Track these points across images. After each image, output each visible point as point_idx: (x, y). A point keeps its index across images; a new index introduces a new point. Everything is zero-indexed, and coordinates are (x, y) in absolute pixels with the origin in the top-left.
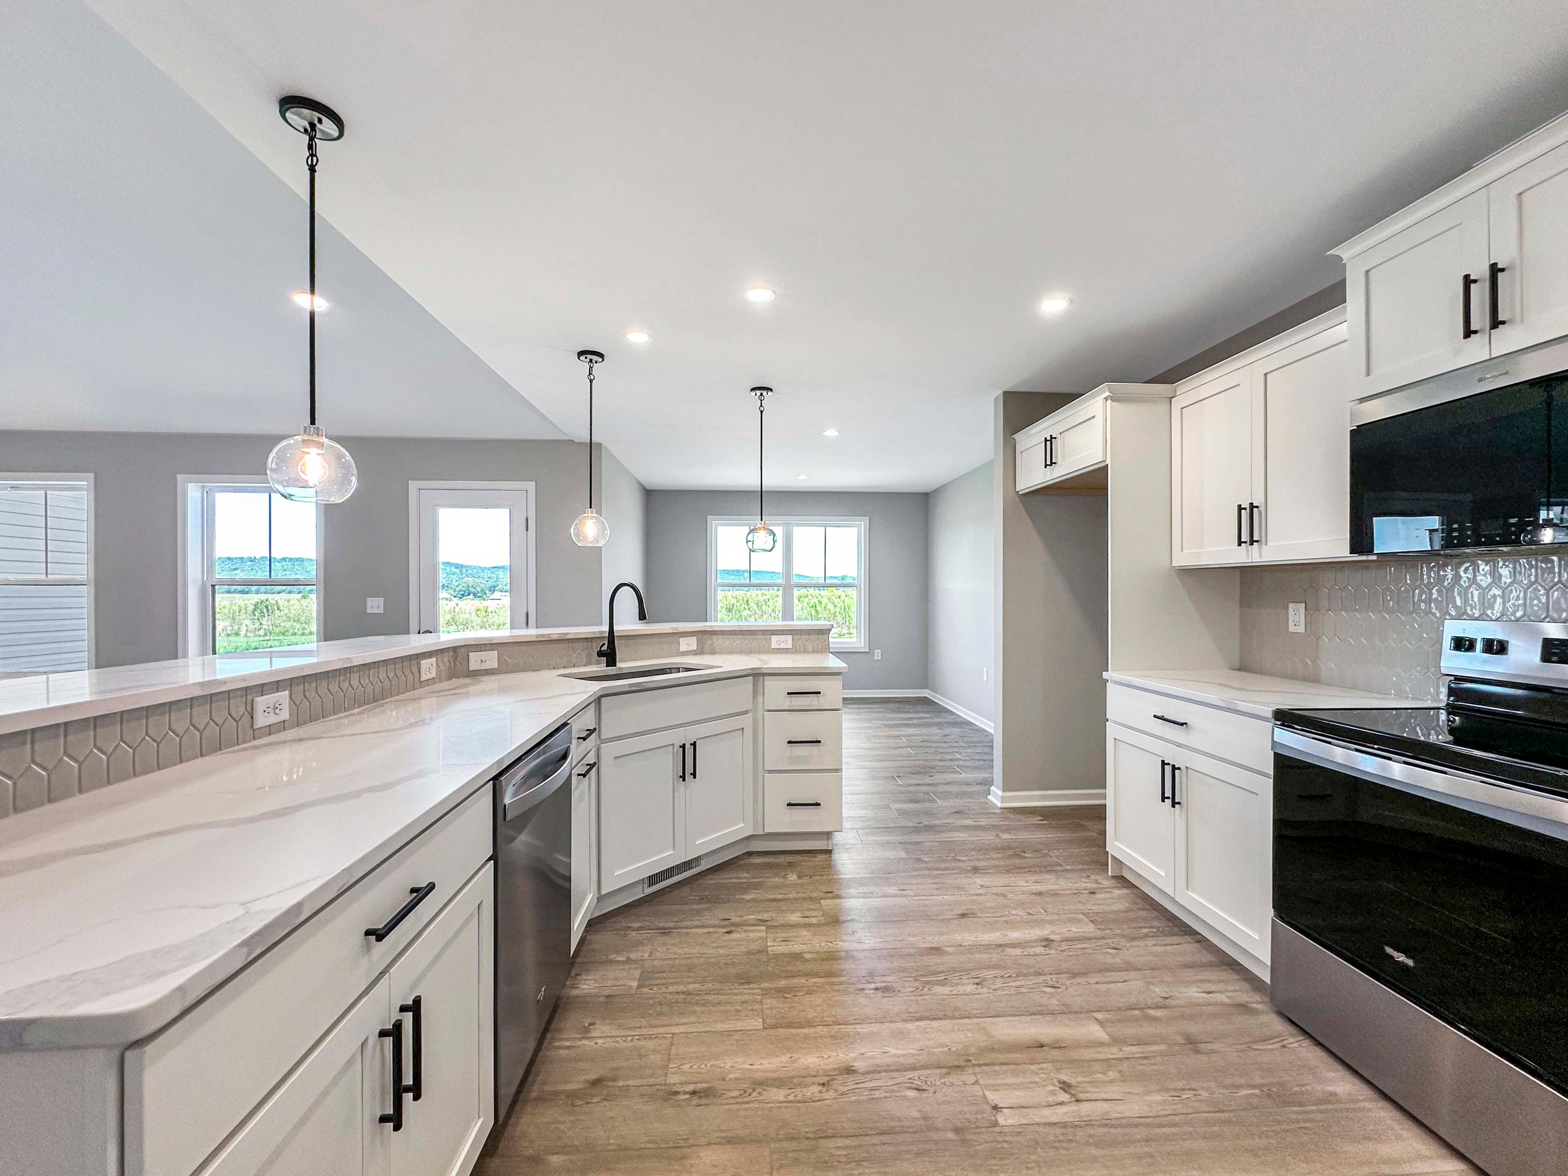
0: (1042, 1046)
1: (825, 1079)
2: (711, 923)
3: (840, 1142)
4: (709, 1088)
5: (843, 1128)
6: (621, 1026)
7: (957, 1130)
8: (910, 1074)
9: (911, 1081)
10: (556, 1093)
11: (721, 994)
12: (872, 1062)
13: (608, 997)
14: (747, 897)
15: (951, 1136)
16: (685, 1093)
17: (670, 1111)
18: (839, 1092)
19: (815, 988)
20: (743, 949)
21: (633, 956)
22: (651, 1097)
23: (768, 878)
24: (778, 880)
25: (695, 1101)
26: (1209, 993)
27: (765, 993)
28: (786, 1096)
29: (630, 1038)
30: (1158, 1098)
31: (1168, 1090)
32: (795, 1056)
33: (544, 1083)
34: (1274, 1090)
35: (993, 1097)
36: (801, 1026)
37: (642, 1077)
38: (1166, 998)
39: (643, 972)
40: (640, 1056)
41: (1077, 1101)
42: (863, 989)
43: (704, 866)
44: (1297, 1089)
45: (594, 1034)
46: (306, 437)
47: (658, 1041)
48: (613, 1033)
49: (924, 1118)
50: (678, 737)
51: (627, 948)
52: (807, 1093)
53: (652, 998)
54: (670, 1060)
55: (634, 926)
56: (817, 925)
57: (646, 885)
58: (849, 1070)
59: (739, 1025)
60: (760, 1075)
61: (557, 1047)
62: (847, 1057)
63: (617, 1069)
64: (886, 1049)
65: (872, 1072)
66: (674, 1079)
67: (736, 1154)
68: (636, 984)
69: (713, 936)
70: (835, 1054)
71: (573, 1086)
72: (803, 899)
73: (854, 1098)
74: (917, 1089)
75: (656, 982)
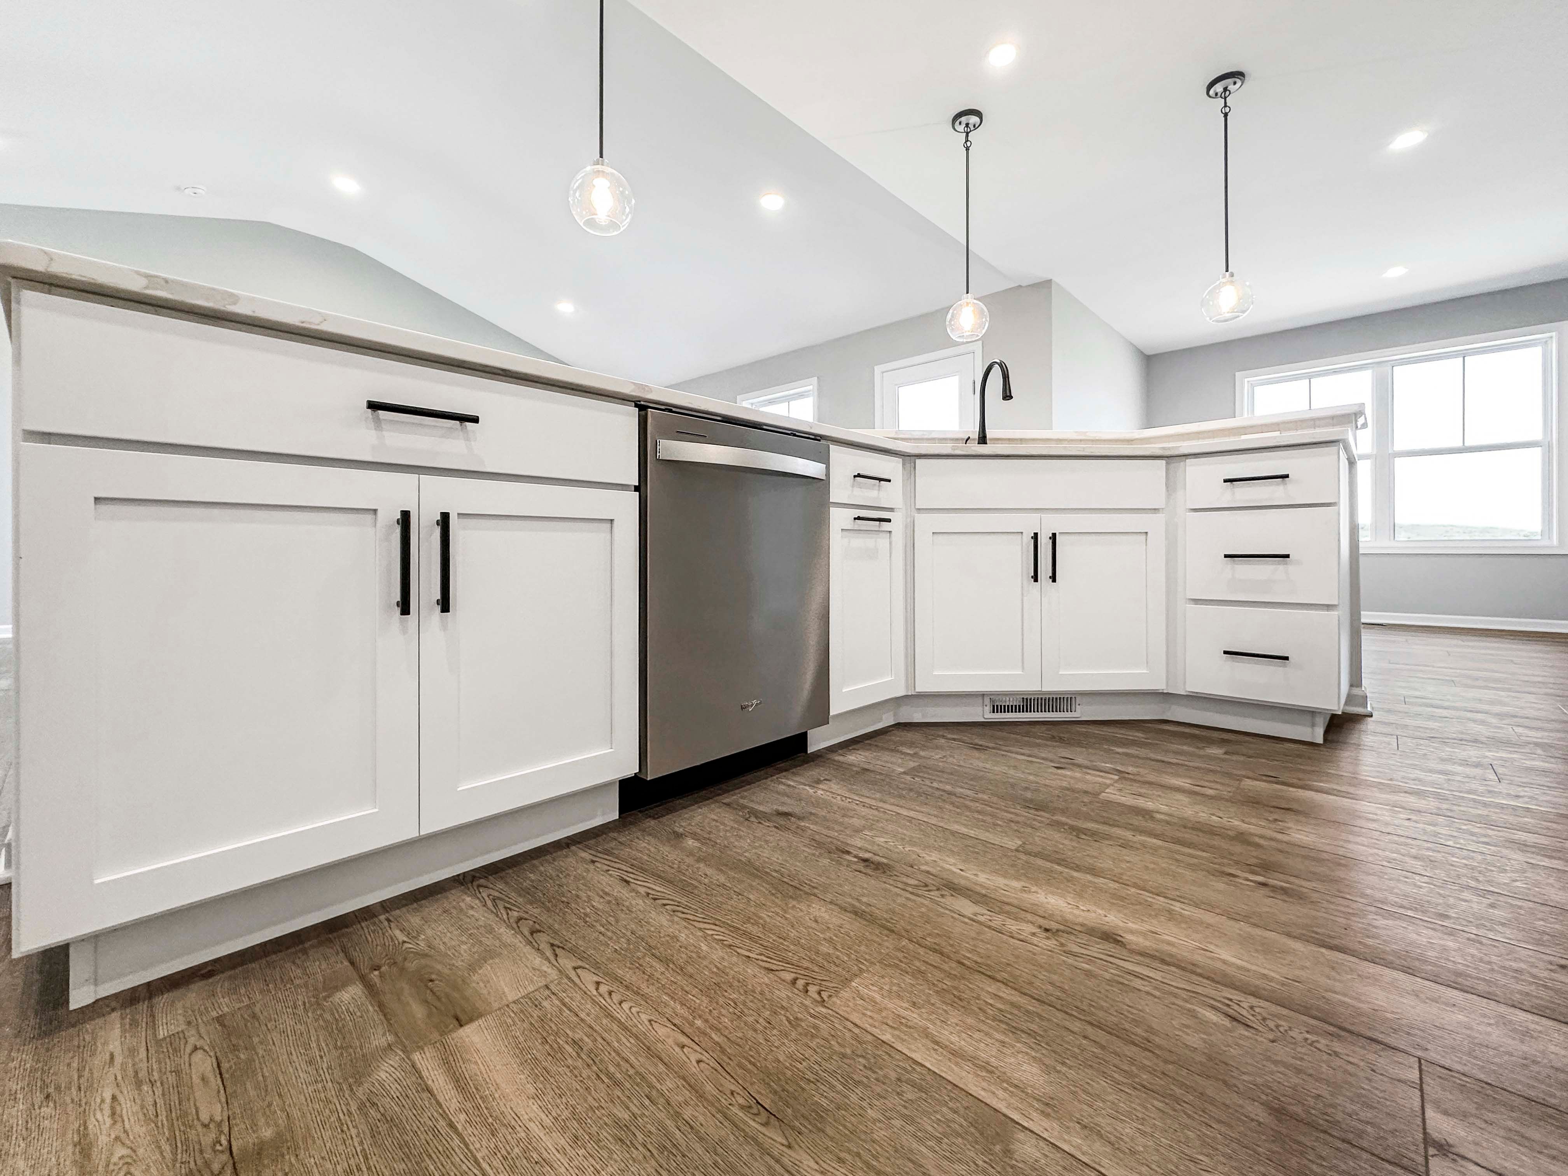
1: (1054, 926)
2: (1043, 755)
3: (1006, 993)
4: (887, 865)
5: (1031, 983)
6: (850, 791)
7: (1279, 1112)
8: (1233, 993)
9: (1229, 1003)
10: (744, 807)
11: (991, 807)
12: (1167, 948)
13: (865, 770)
14: (1119, 750)
15: (1262, 1115)
16: (856, 857)
17: (824, 862)
18: (1065, 948)
20: (1065, 784)
22: (819, 845)
23: (1171, 743)
24: (1186, 748)
25: (861, 866)
27: (1055, 825)
28: (975, 914)
29: (850, 800)
32: (1034, 889)
36: (1078, 868)
37: (828, 828)
39: (919, 766)
40: (844, 816)
42: (1232, 875)
43: (1082, 714)
45: (821, 786)
46: (596, 168)
47: (876, 813)
48: (839, 792)
49: (1210, 1058)
50: (1029, 524)
51: (924, 747)
52: (1013, 926)
53: (905, 783)
54: (871, 829)
55: (949, 736)
56: (1212, 797)
57: (988, 709)
58: (1110, 937)
59: (984, 835)
60: (963, 882)
61: (782, 783)
62: (1121, 924)
63: (811, 813)
64: (1212, 947)
65: (1153, 957)
66: (859, 843)
67: (852, 926)
68: (902, 770)
69: (1036, 765)
70: (1103, 912)
71: (761, 808)
72: (1214, 771)
73: (1086, 966)
74: (1234, 1019)
75: (925, 776)
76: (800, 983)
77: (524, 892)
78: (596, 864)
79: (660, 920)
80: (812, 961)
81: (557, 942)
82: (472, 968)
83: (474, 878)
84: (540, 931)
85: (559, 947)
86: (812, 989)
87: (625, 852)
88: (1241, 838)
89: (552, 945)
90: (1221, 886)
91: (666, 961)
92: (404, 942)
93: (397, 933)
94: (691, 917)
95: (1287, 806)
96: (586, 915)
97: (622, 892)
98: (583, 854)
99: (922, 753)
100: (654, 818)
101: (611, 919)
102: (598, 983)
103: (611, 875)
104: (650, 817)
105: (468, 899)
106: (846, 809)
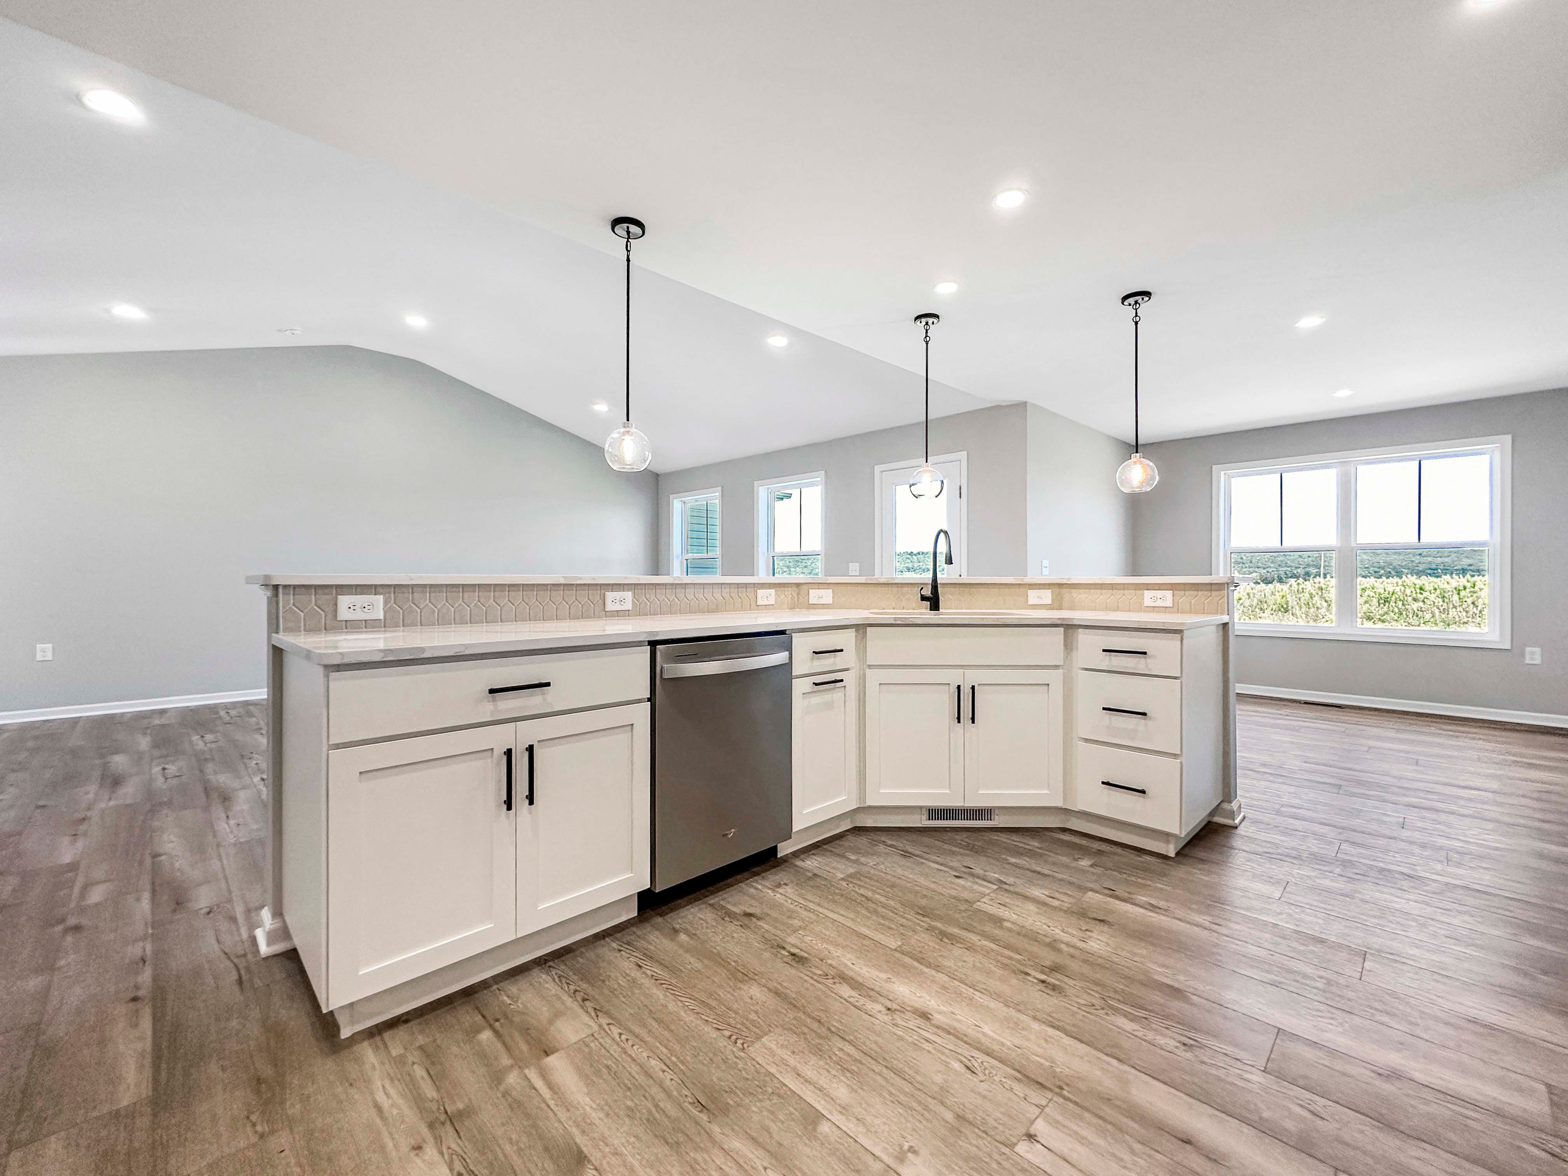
1: (894, 1006)
2: (952, 864)
3: (848, 1049)
4: (806, 959)
5: (864, 1043)
6: (800, 895)
7: (959, 1117)
8: (976, 1054)
9: (971, 1059)
10: (723, 907)
11: (893, 912)
12: (955, 1024)
13: (815, 875)
14: (1012, 860)
15: (950, 1117)
16: (788, 952)
17: (767, 955)
18: (894, 1022)
19: (979, 949)
20: (954, 893)
22: (767, 941)
23: (1057, 854)
24: (1065, 859)
25: (789, 959)
27: (930, 929)
28: (850, 997)
29: (797, 904)
32: (894, 979)
35: (1040, 1127)
36: (929, 966)
37: (776, 927)
39: (855, 872)
40: (789, 917)
42: (1027, 974)
43: (998, 821)
45: (780, 890)
46: (624, 429)
47: (811, 915)
48: (791, 896)
49: (941, 1088)
50: (955, 677)
51: (866, 854)
52: (870, 1006)
53: (841, 889)
54: (805, 929)
55: (889, 842)
56: (1055, 908)
57: (925, 817)
58: (925, 1016)
59: (878, 937)
60: (851, 974)
61: (752, 886)
62: (937, 1007)
63: (768, 915)
64: (982, 1025)
65: (943, 1029)
66: (792, 940)
67: (772, 1002)
68: (842, 876)
69: (941, 873)
70: (929, 998)
71: (734, 909)
72: (1071, 883)
73: (901, 1033)
74: (968, 1068)
75: (857, 882)
76: (734, 1037)
77: (577, 972)
78: (622, 952)
79: (659, 993)
80: (743, 1024)
81: (598, 1008)
82: (551, 1022)
83: (546, 961)
84: (587, 1000)
85: (599, 1010)
86: (740, 1042)
87: (641, 944)
88: (1053, 945)
89: (595, 1009)
90: (1014, 981)
91: (659, 1021)
92: (510, 1004)
93: (505, 998)
94: (677, 993)
95: (1101, 918)
96: (615, 990)
97: (636, 974)
98: (614, 945)
99: (863, 860)
100: (661, 916)
101: (629, 993)
102: (620, 1034)
103: (630, 961)
104: (658, 914)
105: (544, 976)
106: (794, 912)
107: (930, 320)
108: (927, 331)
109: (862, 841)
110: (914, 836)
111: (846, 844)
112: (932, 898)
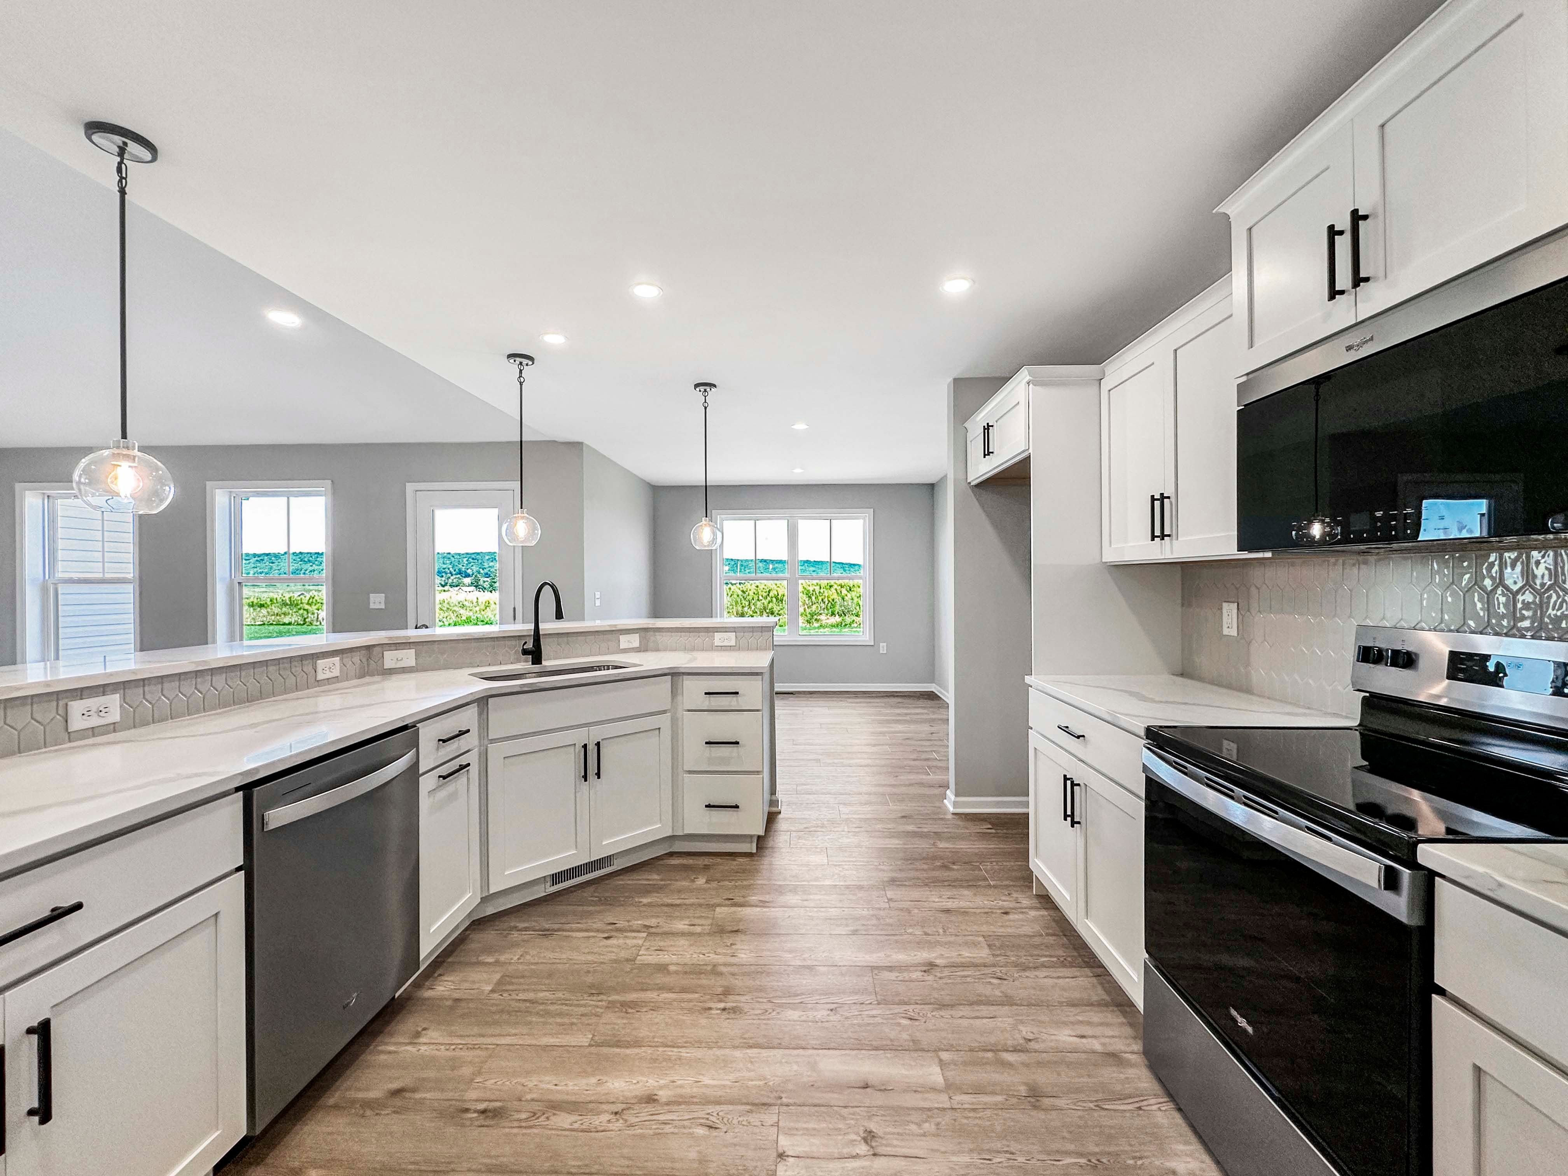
0: (866, 1086)
1: (619, 1107)
2: (595, 926)
4: (500, 1108)
6: (451, 1034)
8: (711, 1109)
9: (707, 1116)
10: (353, 1102)
11: (566, 1005)
12: (679, 1091)
13: (457, 1000)
14: (645, 901)
16: (476, 1111)
17: (451, 1130)
18: (629, 1123)
19: (662, 1005)
20: (613, 956)
21: (502, 958)
22: (441, 1113)
23: (677, 880)
24: (685, 883)
25: (481, 1120)
26: (1083, 1037)
27: (611, 1006)
28: (572, 1124)
29: (453, 1047)
30: (965, 1159)
31: (981, 1151)
32: (604, 1078)
33: (349, 1089)
34: (1104, 1161)
35: (785, 1143)
36: (628, 1045)
37: (442, 1090)
38: (1030, 1040)
39: (502, 977)
40: (453, 1069)
41: (874, 1155)
42: (710, 1009)
43: (617, 866)
44: (1131, 1162)
45: (422, 1040)
46: (116, 451)
47: (479, 1052)
48: (441, 1040)
49: (700, 1162)
50: (579, 737)
51: (501, 950)
52: (596, 1121)
53: (497, 1005)
54: (480, 1073)
55: (521, 925)
56: (699, 934)
57: (549, 884)
58: (651, 1099)
59: (566, 1040)
60: (559, 1097)
61: (382, 1052)
62: (656, 1084)
63: (424, 1079)
65: (672, 1103)
66: (472, 1095)
68: (490, 988)
69: (592, 940)
70: (645, 1079)
71: (372, 1095)
72: (700, 905)
73: (640, 1131)
74: (711, 1127)
75: (510, 987)
88: (715, 971)
90: (704, 1021)
95: (737, 929)
100: (258, 1164)
106: (453, 1059)
107: (525, 361)
108: (521, 371)
109: (489, 936)
110: (544, 909)
111: (473, 946)
112: (595, 971)
